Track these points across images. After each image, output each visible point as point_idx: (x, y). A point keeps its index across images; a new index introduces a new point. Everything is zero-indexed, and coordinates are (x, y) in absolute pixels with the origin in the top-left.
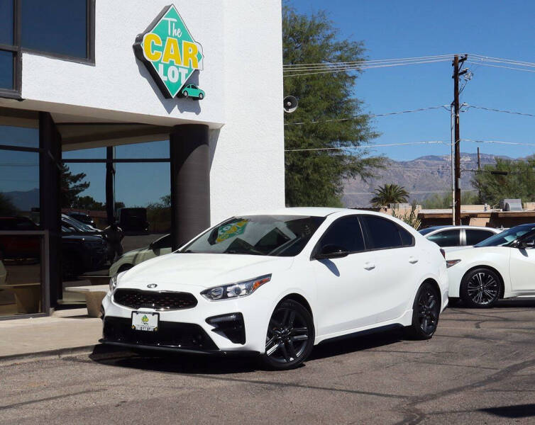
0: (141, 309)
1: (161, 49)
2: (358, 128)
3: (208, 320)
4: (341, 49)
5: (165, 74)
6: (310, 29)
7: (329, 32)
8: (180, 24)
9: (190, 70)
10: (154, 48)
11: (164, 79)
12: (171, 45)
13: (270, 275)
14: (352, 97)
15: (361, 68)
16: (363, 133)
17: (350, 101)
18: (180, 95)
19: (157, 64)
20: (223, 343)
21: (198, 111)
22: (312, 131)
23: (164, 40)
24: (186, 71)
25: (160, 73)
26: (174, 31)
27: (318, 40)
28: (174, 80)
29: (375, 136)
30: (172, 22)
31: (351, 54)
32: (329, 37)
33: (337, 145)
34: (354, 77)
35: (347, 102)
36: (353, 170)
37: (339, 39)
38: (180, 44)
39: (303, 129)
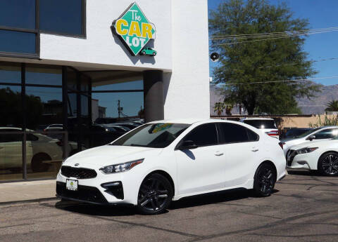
0: (71, 178)
1: (128, 28)
2: (306, 68)
3: (102, 185)
4: (295, 23)
5: (131, 42)
6: (277, 13)
7: (288, 14)
8: (140, 13)
9: (147, 39)
10: (123, 27)
11: (129, 45)
12: (134, 25)
13: (143, 159)
14: (303, 51)
15: (308, 34)
16: (308, 71)
17: (302, 53)
18: (141, 54)
19: (125, 37)
20: (111, 199)
21: (153, 62)
22: (277, 71)
23: (129, 23)
24: (145, 40)
25: (127, 42)
26: (136, 17)
27: (282, 19)
28: (137, 45)
29: (315, 73)
30: (134, 13)
31: (301, 26)
32: (288, 18)
33: (293, 79)
34: (303, 40)
35: (299, 54)
36: (302, 93)
37: (294, 18)
38: (140, 24)
39: (272, 70)
